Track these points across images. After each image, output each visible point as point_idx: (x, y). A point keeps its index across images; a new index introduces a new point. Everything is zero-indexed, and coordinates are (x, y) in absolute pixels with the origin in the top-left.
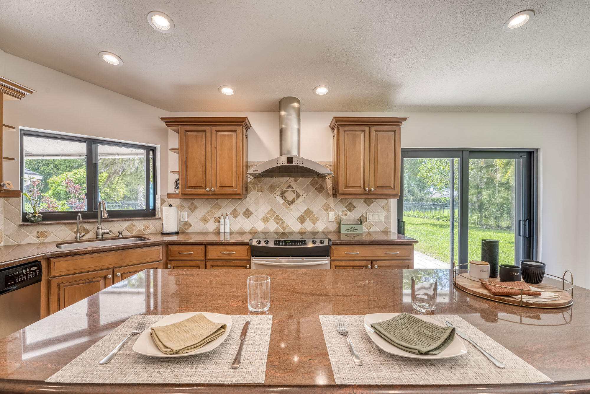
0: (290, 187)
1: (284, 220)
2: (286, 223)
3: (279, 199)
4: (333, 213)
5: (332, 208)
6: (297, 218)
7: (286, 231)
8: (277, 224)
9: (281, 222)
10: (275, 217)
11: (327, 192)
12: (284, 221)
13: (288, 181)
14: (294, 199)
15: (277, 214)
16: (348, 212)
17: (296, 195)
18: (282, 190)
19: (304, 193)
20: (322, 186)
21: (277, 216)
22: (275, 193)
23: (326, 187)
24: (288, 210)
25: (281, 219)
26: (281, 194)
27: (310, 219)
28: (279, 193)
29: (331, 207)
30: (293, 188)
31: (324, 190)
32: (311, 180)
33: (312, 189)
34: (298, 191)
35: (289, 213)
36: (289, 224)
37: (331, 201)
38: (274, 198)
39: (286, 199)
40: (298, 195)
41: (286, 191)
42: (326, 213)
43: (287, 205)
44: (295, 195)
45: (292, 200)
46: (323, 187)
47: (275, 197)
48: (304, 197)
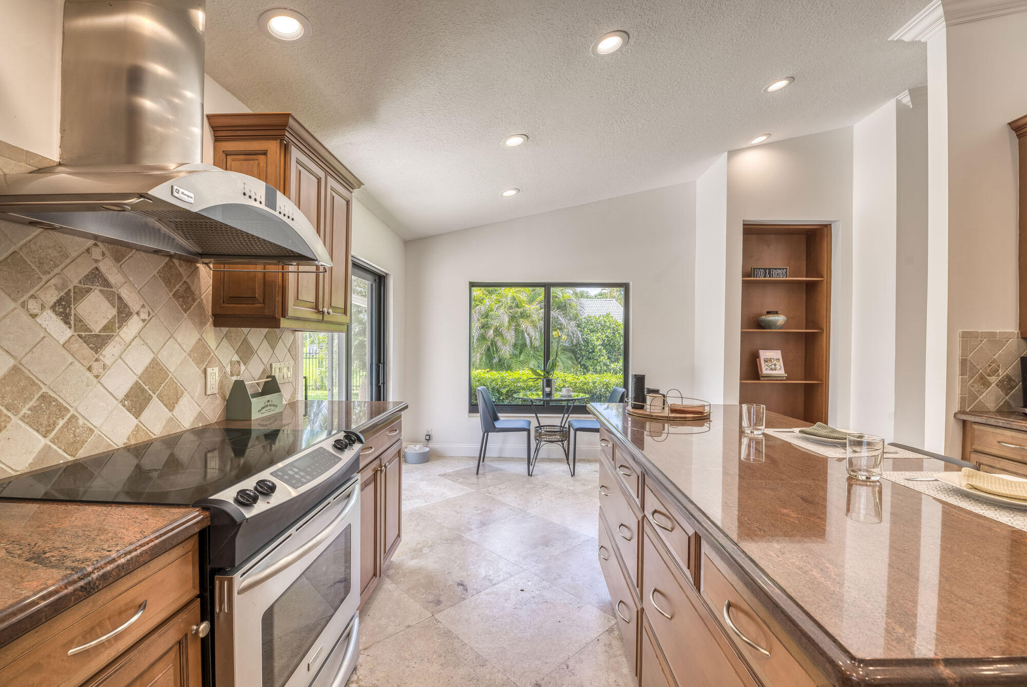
0: (96, 277)
1: (72, 411)
2: (81, 421)
3: (52, 323)
4: (216, 370)
5: (212, 354)
6: (121, 396)
7: (82, 454)
8: (45, 437)
9: (61, 423)
10: (33, 403)
11: (201, 306)
12: (73, 416)
13: (88, 250)
14: (109, 327)
15: (44, 389)
16: (242, 364)
17: (119, 312)
18: (64, 285)
19: (143, 306)
20: (189, 288)
21: (44, 397)
22: (32, 297)
23: (200, 293)
24: (89, 369)
25: (62, 410)
26: (59, 302)
27: (160, 397)
28: (52, 296)
29: (210, 354)
30: (106, 283)
31: (194, 300)
32: (162, 265)
33: (165, 295)
34: (126, 294)
35: (95, 381)
36: (97, 421)
37: (211, 336)
38: (25, 318)
39: (80, 326)
40: (124, 313)
41: (81, 293)
42: (200, 372)
43: (86, 351)
44: (114, 312)
45: (105, 328)
46: (192, 293)
47: (34, 316)
48: (144, 321)
